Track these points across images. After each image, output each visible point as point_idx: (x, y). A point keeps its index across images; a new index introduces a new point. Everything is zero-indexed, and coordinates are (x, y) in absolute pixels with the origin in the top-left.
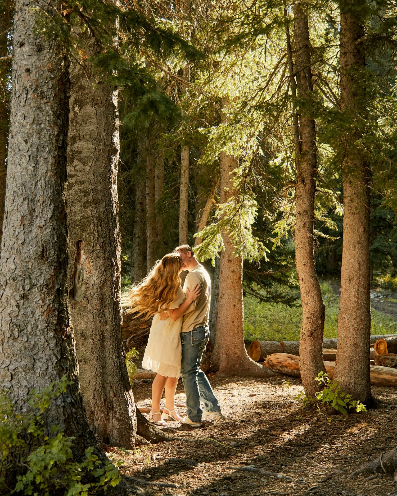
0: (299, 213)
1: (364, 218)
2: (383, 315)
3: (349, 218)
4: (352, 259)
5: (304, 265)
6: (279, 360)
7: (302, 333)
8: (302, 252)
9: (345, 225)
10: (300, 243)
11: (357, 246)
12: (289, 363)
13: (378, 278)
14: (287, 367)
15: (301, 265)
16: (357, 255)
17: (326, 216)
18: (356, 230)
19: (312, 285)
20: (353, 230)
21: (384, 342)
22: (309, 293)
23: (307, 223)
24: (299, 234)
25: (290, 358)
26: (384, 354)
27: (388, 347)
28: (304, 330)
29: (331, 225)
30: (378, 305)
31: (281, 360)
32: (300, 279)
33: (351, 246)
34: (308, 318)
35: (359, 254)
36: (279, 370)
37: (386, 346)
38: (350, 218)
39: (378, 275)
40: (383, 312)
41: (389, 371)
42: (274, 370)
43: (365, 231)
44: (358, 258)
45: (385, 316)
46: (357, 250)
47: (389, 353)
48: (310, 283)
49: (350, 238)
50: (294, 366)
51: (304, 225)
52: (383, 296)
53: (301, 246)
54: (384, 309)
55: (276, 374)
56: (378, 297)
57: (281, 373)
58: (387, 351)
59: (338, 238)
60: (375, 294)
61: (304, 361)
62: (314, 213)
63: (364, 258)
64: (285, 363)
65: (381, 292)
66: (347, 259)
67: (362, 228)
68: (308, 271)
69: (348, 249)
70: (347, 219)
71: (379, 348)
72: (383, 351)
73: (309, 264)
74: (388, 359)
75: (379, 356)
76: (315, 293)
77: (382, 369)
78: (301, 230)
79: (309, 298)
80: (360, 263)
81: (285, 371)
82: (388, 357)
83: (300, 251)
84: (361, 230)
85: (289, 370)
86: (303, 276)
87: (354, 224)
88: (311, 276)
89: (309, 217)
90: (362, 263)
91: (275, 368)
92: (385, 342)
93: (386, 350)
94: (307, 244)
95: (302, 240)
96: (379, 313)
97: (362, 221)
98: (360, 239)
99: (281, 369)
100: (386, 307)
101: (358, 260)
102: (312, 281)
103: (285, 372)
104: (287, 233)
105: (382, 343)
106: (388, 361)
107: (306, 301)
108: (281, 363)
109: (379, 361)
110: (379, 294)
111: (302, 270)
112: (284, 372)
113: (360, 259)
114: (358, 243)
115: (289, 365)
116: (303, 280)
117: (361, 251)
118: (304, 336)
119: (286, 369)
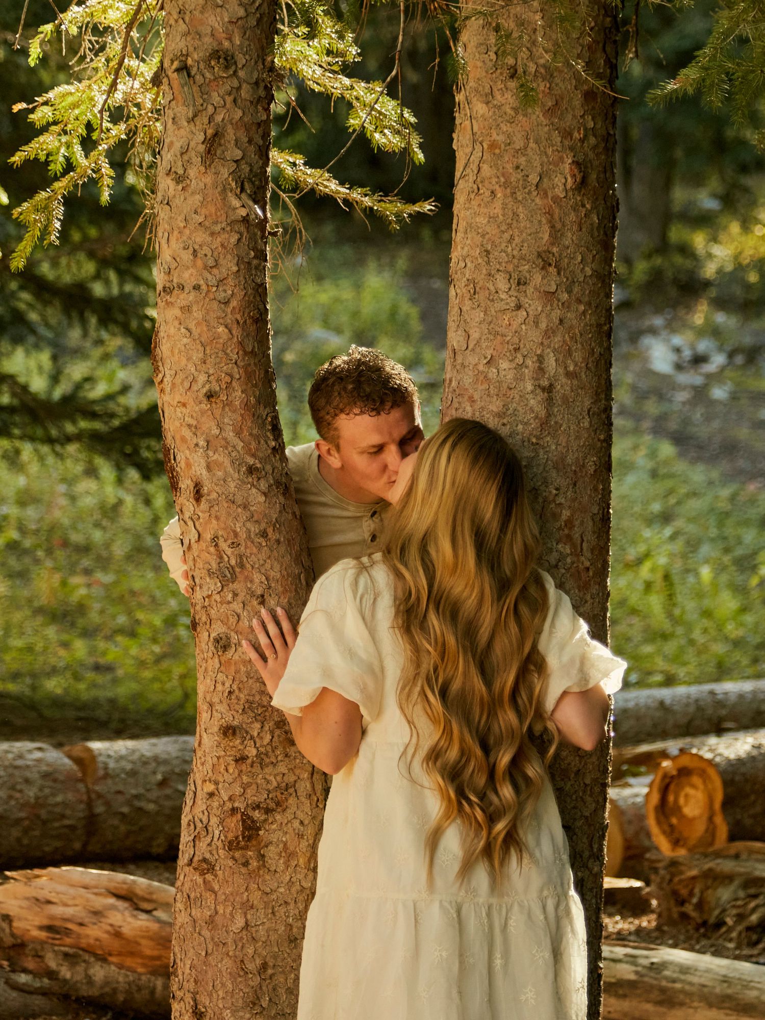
0: (184, 69)
1: (578, 100)
2: (725, 493)
3: (488, 97)
4: (504, 365)
5: (210, 396)
6: (58, 910)
7: (192, 822)
8: (197, 314)
9: (461, 142)
10: (186, 256)
11: (537, 278)
12: (117, 934)
13: (699, 240)
14: (103, 959)
15: (189, 398)
16: (535, 336)
17: (350, 70)
18: (534, 178)
19: (254, 529)
20: (515, 177)
21: (703, 774)
22: (234, 579)
23: (230, 134)
24: (177, 202)
25: (127, 897)
26: (704, 848)
27: (728, 803)
28: (201, 805)
29: (380, 122)
30: (698, 415)
31: (69, 911)
32: (186, 484)
33: (502, 283)
34: (228, 731)
35: (549, 333)
36: (52, 975)
37: (719, 797)
38: (499, 98)
39: (703, 220)
40: (725, 465)
41: (726, 980)
42: (23, 978)
43: (582, 184)
44: (540, 359)
45: (733, 498)
46: (535, 305)
47: (733, 837)
48: (244, 515)
49: (492, 230)
50: (148, 948)
51: (213, 143)
52: (731, 355)
53: (189, 276)
54: (730, 449)
55: (38, 1002)
56: (699, 360)
57: (66, 997)
58: (723, 831)
59: (427, 207)
60: (677, 340)
61: (204, 999)
62: (272, 69)
63: (578, 356)
64: (95, 933)
65: (715, 332)
66: (472, 359)
67: (567, 165)
68: (230, 435)
69: (481, 296)
70: (480, 108)
71: (677, 809)
72: (700, 828)
73: (238, 395)
74: (728, 878)
75: (674, 863)
76: (275, 574)
77: (685, 970)
78: (192, 173)
79: (237, 606)
80: (549, 389)
81: (90, 981)
82: (727, 866)
83: (186, 309)
84: (558, 180)
85: (121, 978)
86: (199, 469)
87: (519, 144)
88: (251, 470)
89: (246, 92)
90: (563, 386)
91: (30, 964)
92: (712, 772)
93: (719, 819)
94: (229, 265)
95: (201, 237)
96: (698, 475)
97: (569, 121)
98: (556, 235)
99: (66, 973)
100: (743, 433)
101: (541, 370)
102: (257, 499)
103: (94, 992)
104: (106, 170)
105: (696, 780)
106: (725, 894)
107: (218, 629)
108: (68, 932)
109: (675, 893)
110: (703, 346)
111: (195, 429)
112: (85, 991)
113: (551, 363)
114: (545, 261)
115: (116, 944)
116: (198, 495)
117: (557, 314)
118: (202, 845)
119: (99, 972)
